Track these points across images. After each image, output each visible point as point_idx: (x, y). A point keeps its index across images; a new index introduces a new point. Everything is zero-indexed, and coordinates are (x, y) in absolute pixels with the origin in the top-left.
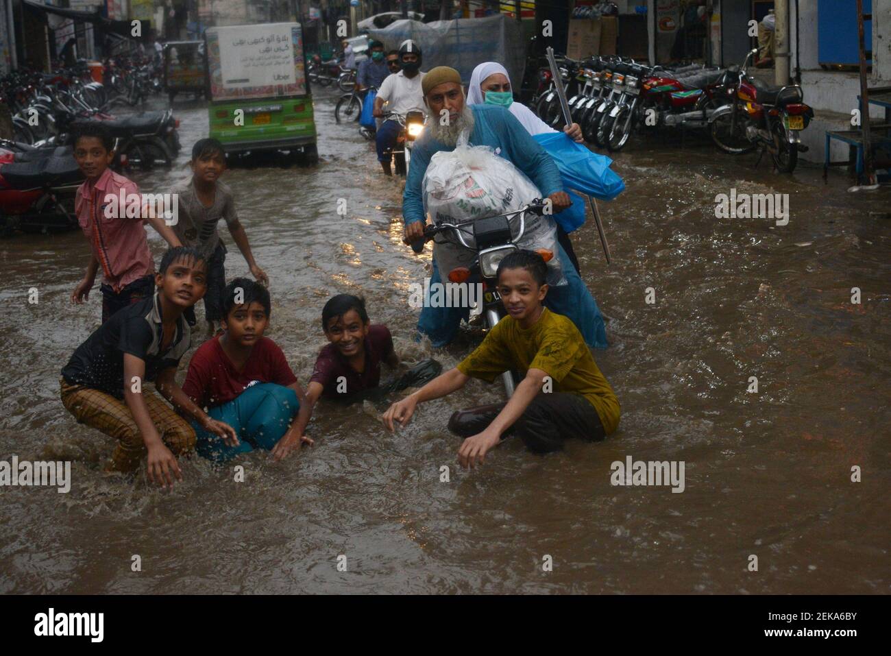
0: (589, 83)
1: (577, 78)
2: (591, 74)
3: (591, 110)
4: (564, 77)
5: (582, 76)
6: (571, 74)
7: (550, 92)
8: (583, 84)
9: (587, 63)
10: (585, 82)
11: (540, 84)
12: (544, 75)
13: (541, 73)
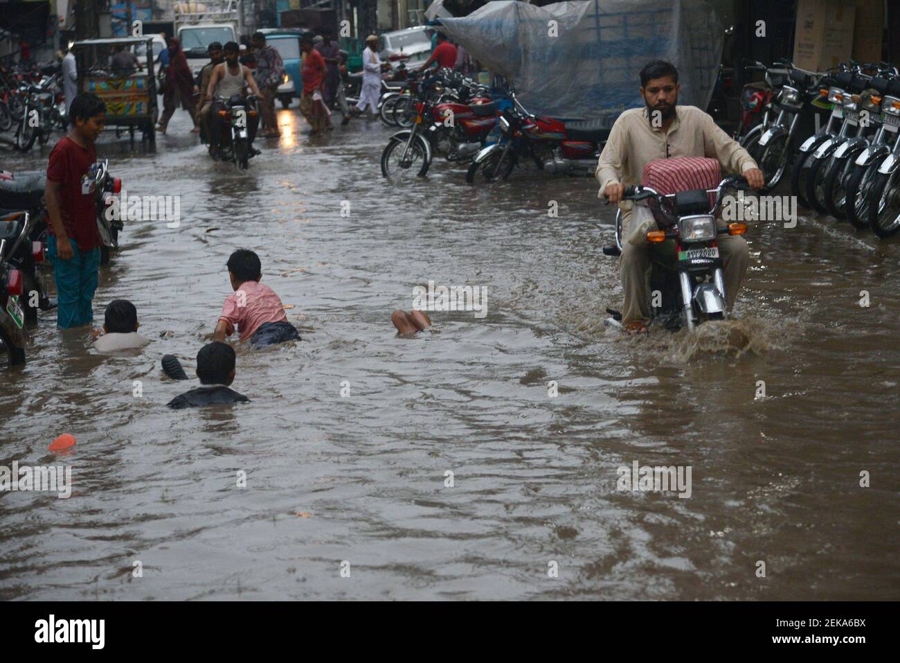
0: (837, 114)
1: (814, 103)
2: (841, 97)
3: (842, 161)
4: (790, 101)
5: (825, 100)
6: (804, 97)
7: (766, 129)
8: (826, 115)
9: (833, 76)
10: (830, 112)
11: (745, 113)
12: (754, 98)
13: (748, 93)
